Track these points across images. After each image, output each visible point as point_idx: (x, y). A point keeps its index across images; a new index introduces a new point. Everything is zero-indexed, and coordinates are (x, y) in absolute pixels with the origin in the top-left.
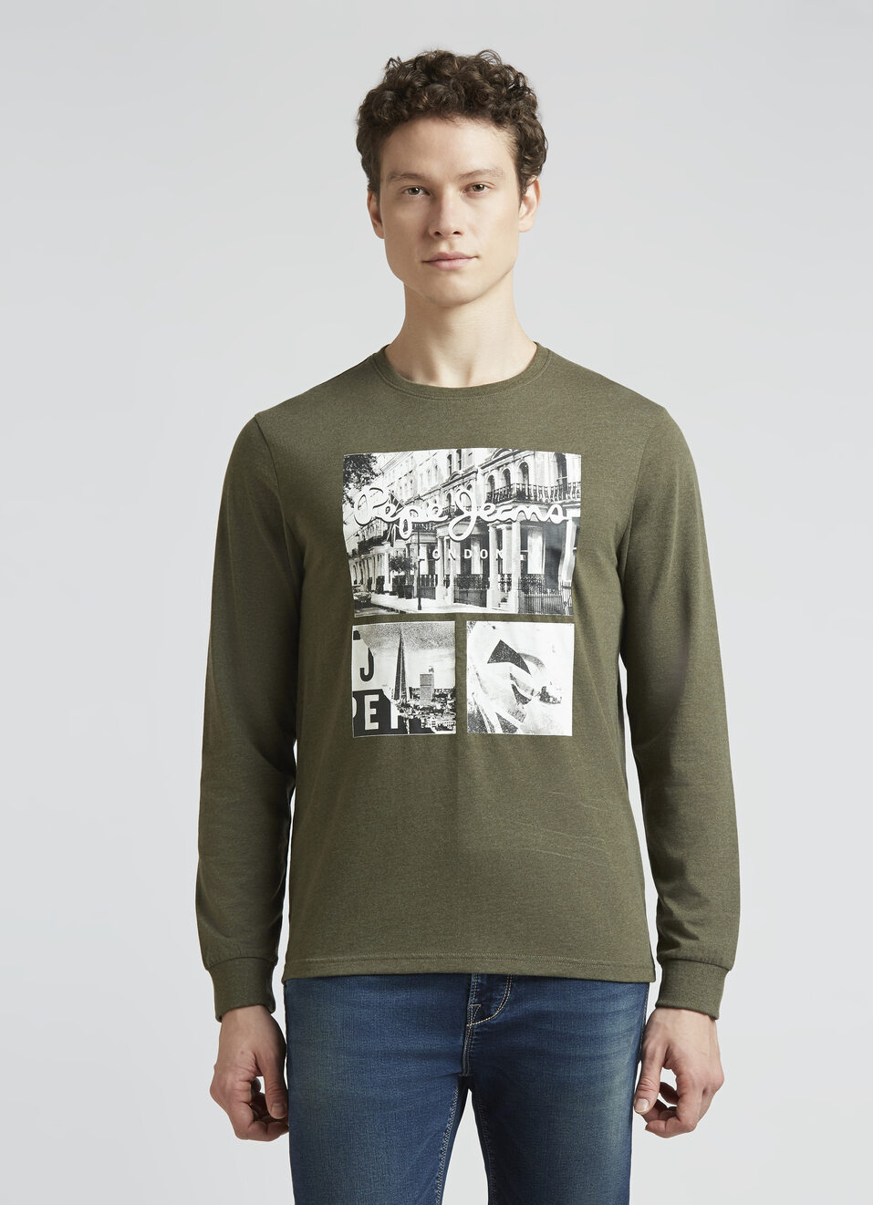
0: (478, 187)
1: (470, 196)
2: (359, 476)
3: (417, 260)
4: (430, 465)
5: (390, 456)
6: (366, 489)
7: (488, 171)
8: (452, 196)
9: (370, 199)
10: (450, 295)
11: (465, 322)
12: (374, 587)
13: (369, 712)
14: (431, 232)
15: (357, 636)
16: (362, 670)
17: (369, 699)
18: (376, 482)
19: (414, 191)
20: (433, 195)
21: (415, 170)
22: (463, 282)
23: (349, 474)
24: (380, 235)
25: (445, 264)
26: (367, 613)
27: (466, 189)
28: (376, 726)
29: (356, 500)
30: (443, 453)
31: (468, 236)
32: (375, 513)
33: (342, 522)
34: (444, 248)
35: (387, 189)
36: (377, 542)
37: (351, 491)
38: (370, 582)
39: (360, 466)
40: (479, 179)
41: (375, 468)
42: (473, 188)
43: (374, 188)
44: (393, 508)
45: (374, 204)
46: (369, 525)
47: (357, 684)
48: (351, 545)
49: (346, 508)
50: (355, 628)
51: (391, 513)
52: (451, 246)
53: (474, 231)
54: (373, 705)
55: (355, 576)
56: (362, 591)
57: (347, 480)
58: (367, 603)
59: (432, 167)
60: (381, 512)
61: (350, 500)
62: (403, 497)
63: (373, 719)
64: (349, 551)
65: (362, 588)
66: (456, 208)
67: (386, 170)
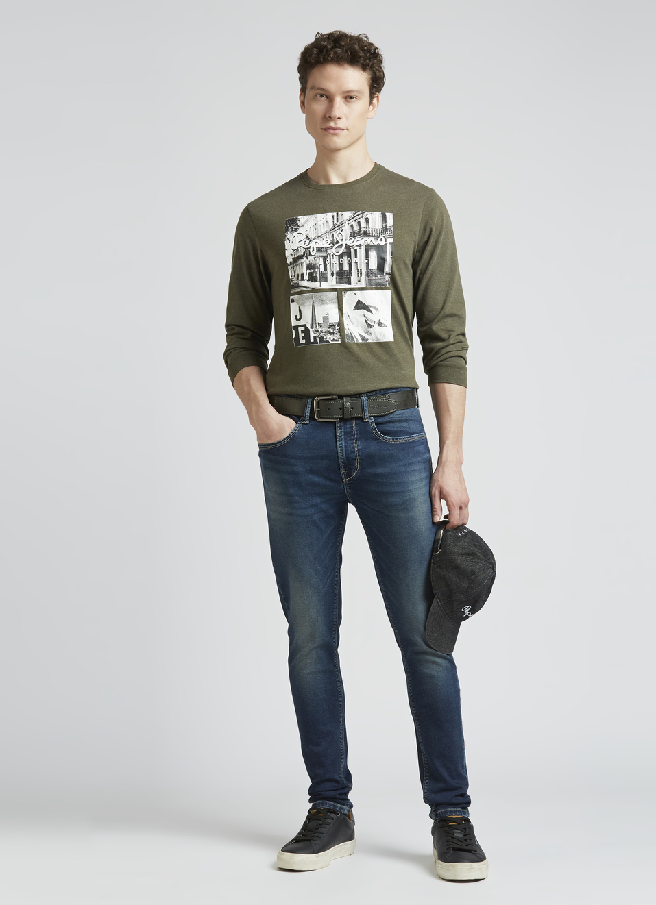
0: (351, 98)
1: (347, 101)
2: (292, 228)
3: (319, 127)
4: (324, 220)
5: (306, 217)
6: (295, 233)
7: (356, 91)
8: (339, 101)
9: (301, 95)
10: (333, 146)
11: (342, 156)
12: (300, 278)
13: (301, 335)
14: (327, 116)
15: (293, 301)
16: (296, 316)
17: (300, 329)
18: (300, 230)
19: (321, 96)
20: (330, 98)
21: (323, 87)
22: (339, 140)
23: (288, 227)
24: (304, 112)
25: (332, 131)
26: (297, 290)
27: (345, 98)
28: (304, 341)
29: (291, 239)
30: (330, 215)
31: (344, 120)
32: (299, 244)
33: (285, 250)
34: (332, 124)
35: (309, 93)
36: (301, 257)
37: (289, 235)
38: (298, 276)
39: (293, 223)
40: (352, 94)
41: (299, 223)
42: (349, 97)
43: (303, 90)
44: (308, 242)
45: (302, 97)
46: (297, 250)
47: (294, 323)
48: (289, 260)
49: (287, 243)
50: (291, 297)
51: (307, 244)
52: (336, 124)
53: (347, 118)
54: (302, 332)
55: (291, 274)
56: (295, 280)
57: (287, 230)
58: (297, 286)
59: (331, 86)
60: (302, 244)
61: (288, 239)
62: (312, 236)
63: (303, 338)
64: (288, 262)
65: (295, 279)
66: (340, 106)
67: (309, 85)
